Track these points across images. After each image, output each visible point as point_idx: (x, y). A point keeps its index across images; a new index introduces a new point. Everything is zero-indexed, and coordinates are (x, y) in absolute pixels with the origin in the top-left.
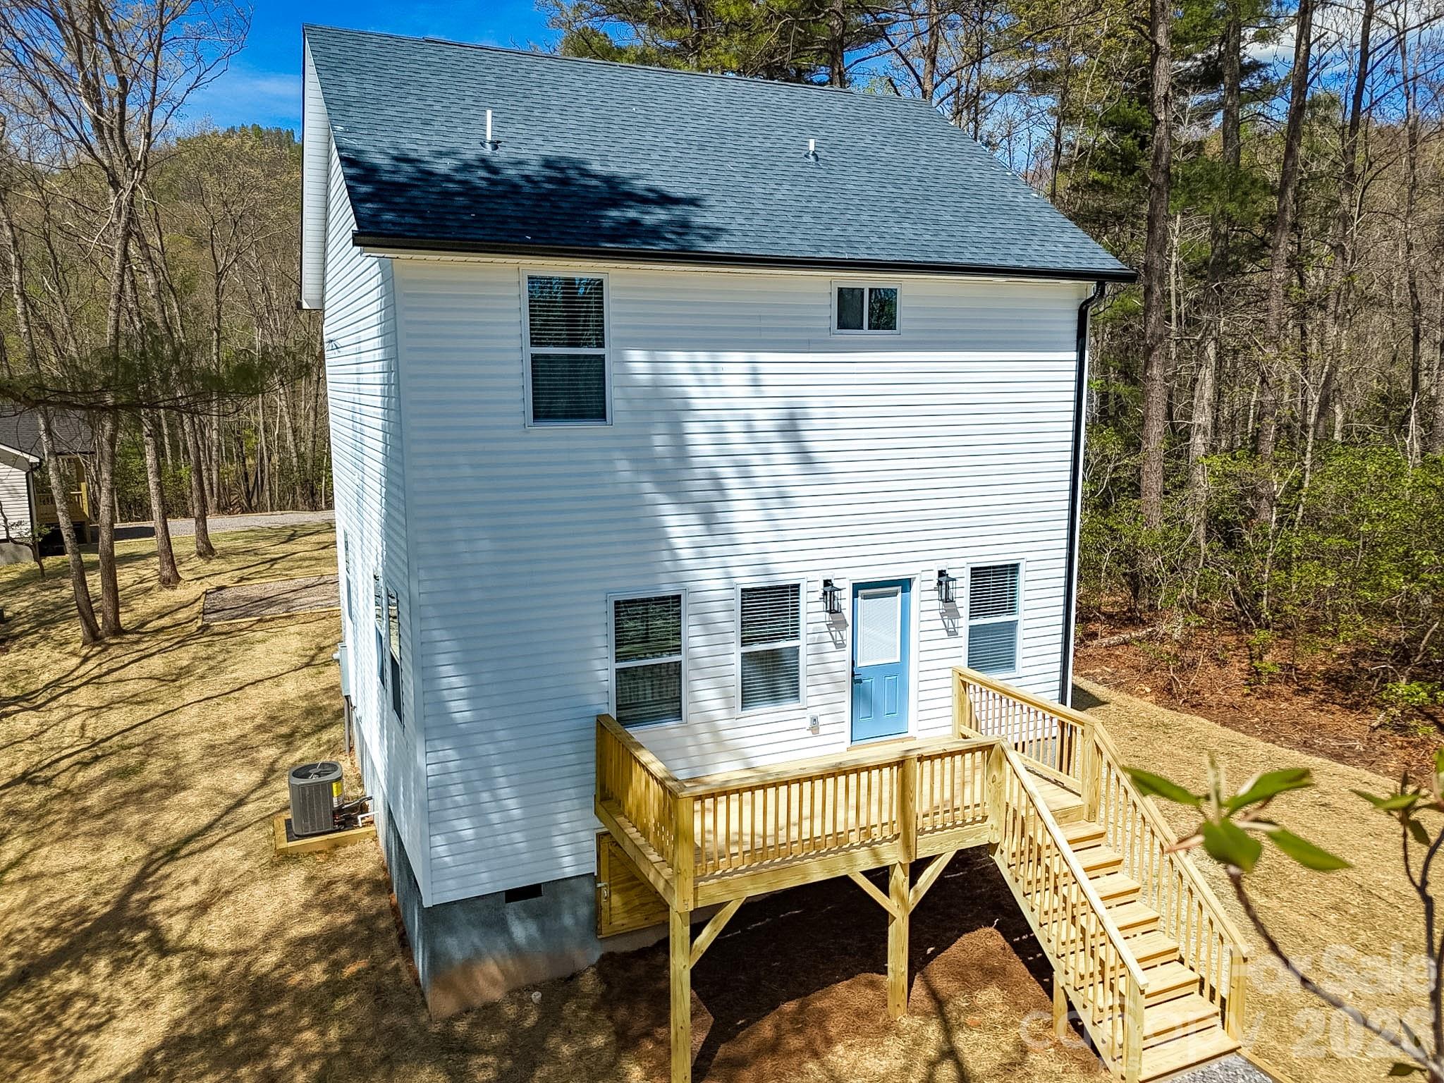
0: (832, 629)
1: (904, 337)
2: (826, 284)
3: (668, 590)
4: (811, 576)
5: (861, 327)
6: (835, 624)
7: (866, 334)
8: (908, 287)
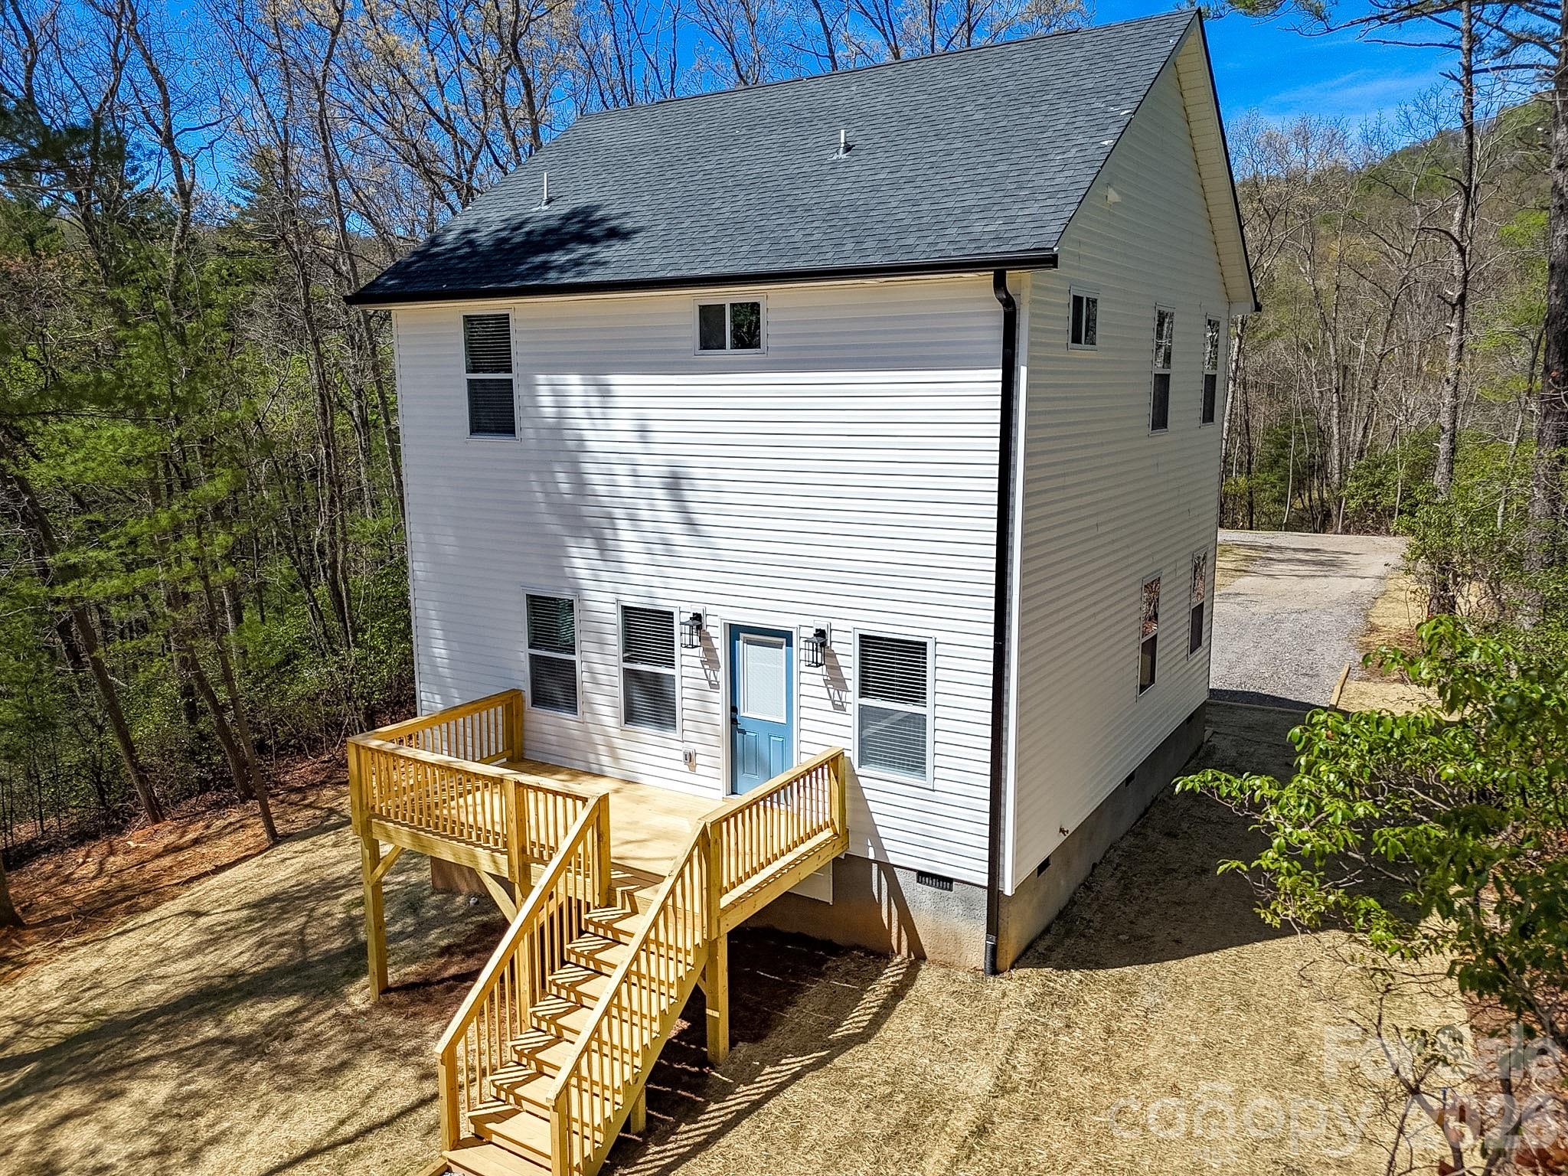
0: (706, 667)
1: (772, 355)
2: (686, 303)
3: (566, 595)
4: (685, 606)
5: (723, 347)
6: (709, 662)
7: (729, 354)
8: (772, 299)
